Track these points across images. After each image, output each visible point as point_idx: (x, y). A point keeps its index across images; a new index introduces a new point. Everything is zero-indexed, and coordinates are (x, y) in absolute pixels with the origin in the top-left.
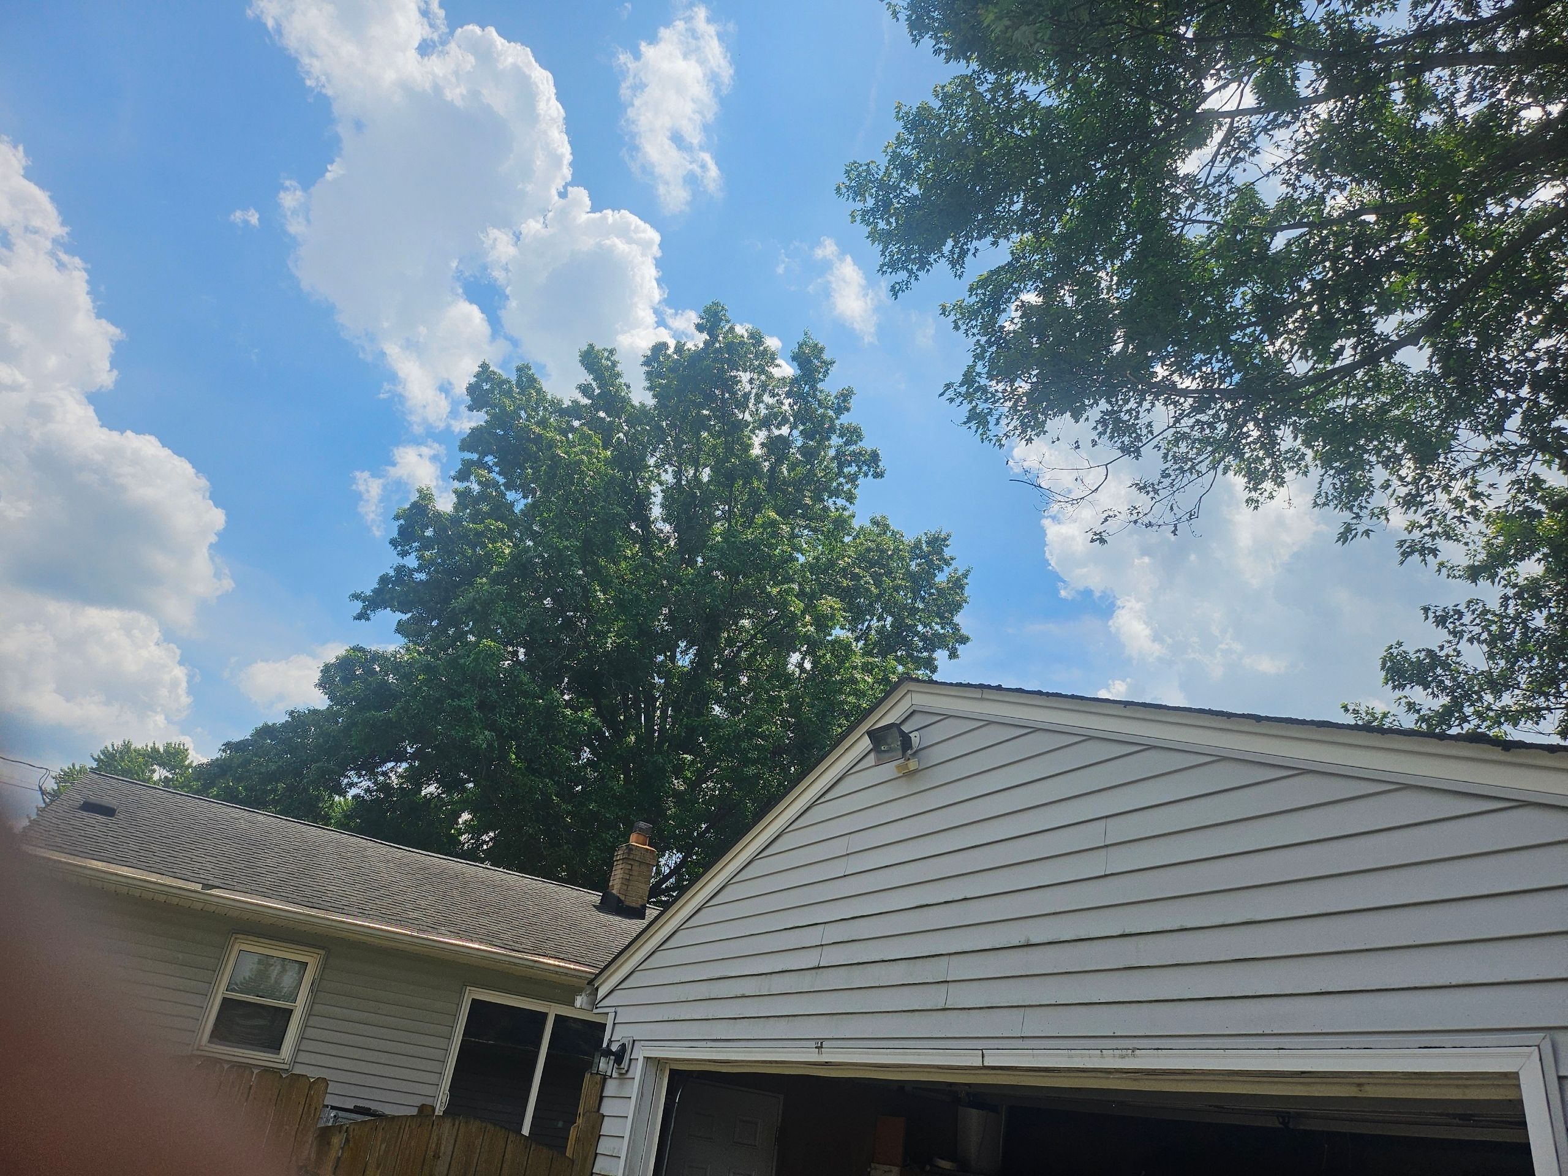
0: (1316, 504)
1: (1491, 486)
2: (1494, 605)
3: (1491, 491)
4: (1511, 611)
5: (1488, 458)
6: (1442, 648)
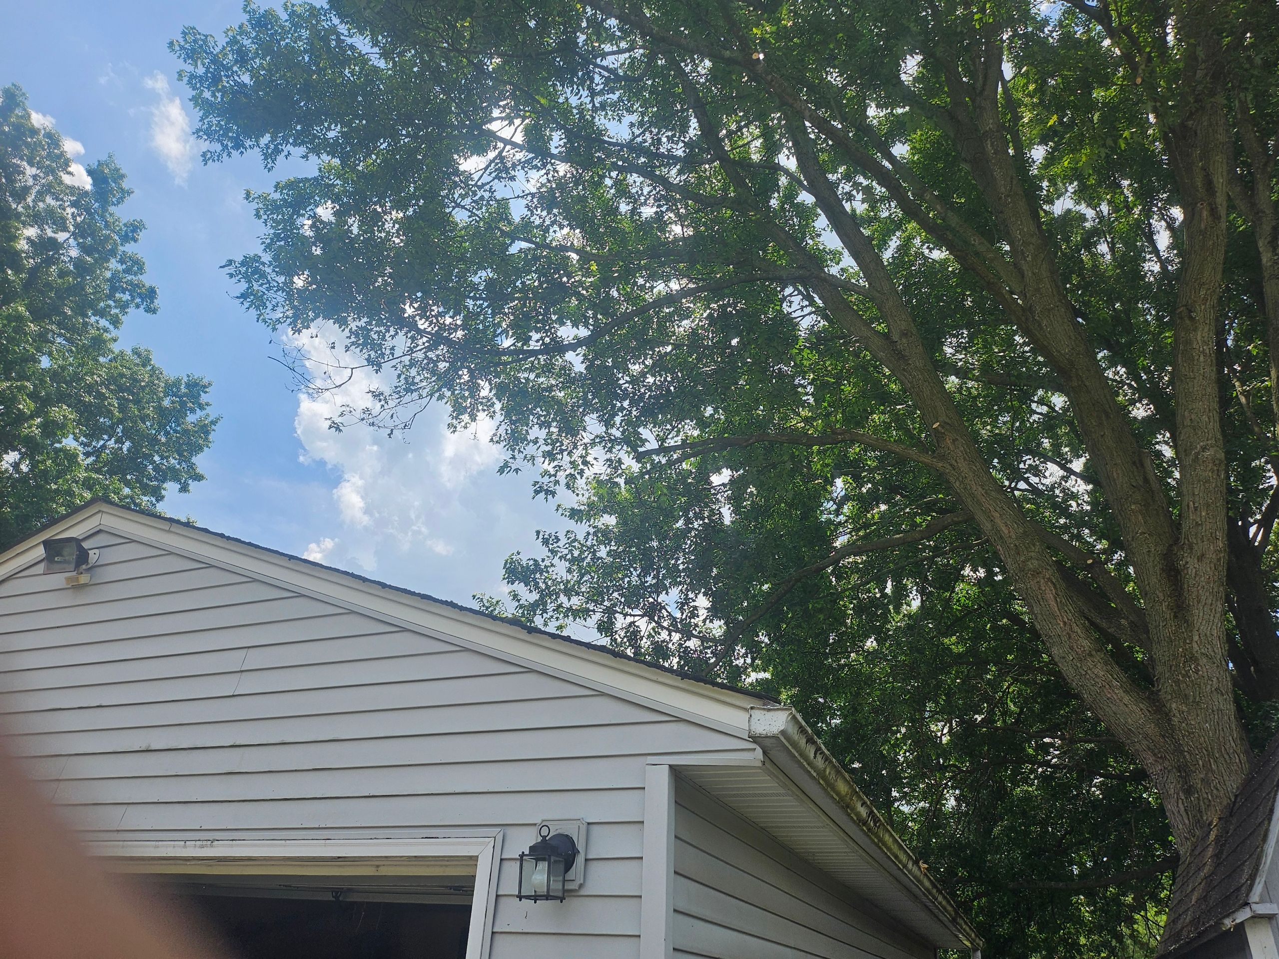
0: (492, 440)
1: (595, 459)
2: (581, 537)
3: (594, 462)
4: (589, 543)
5: (597, 440)
6: (543, 560)
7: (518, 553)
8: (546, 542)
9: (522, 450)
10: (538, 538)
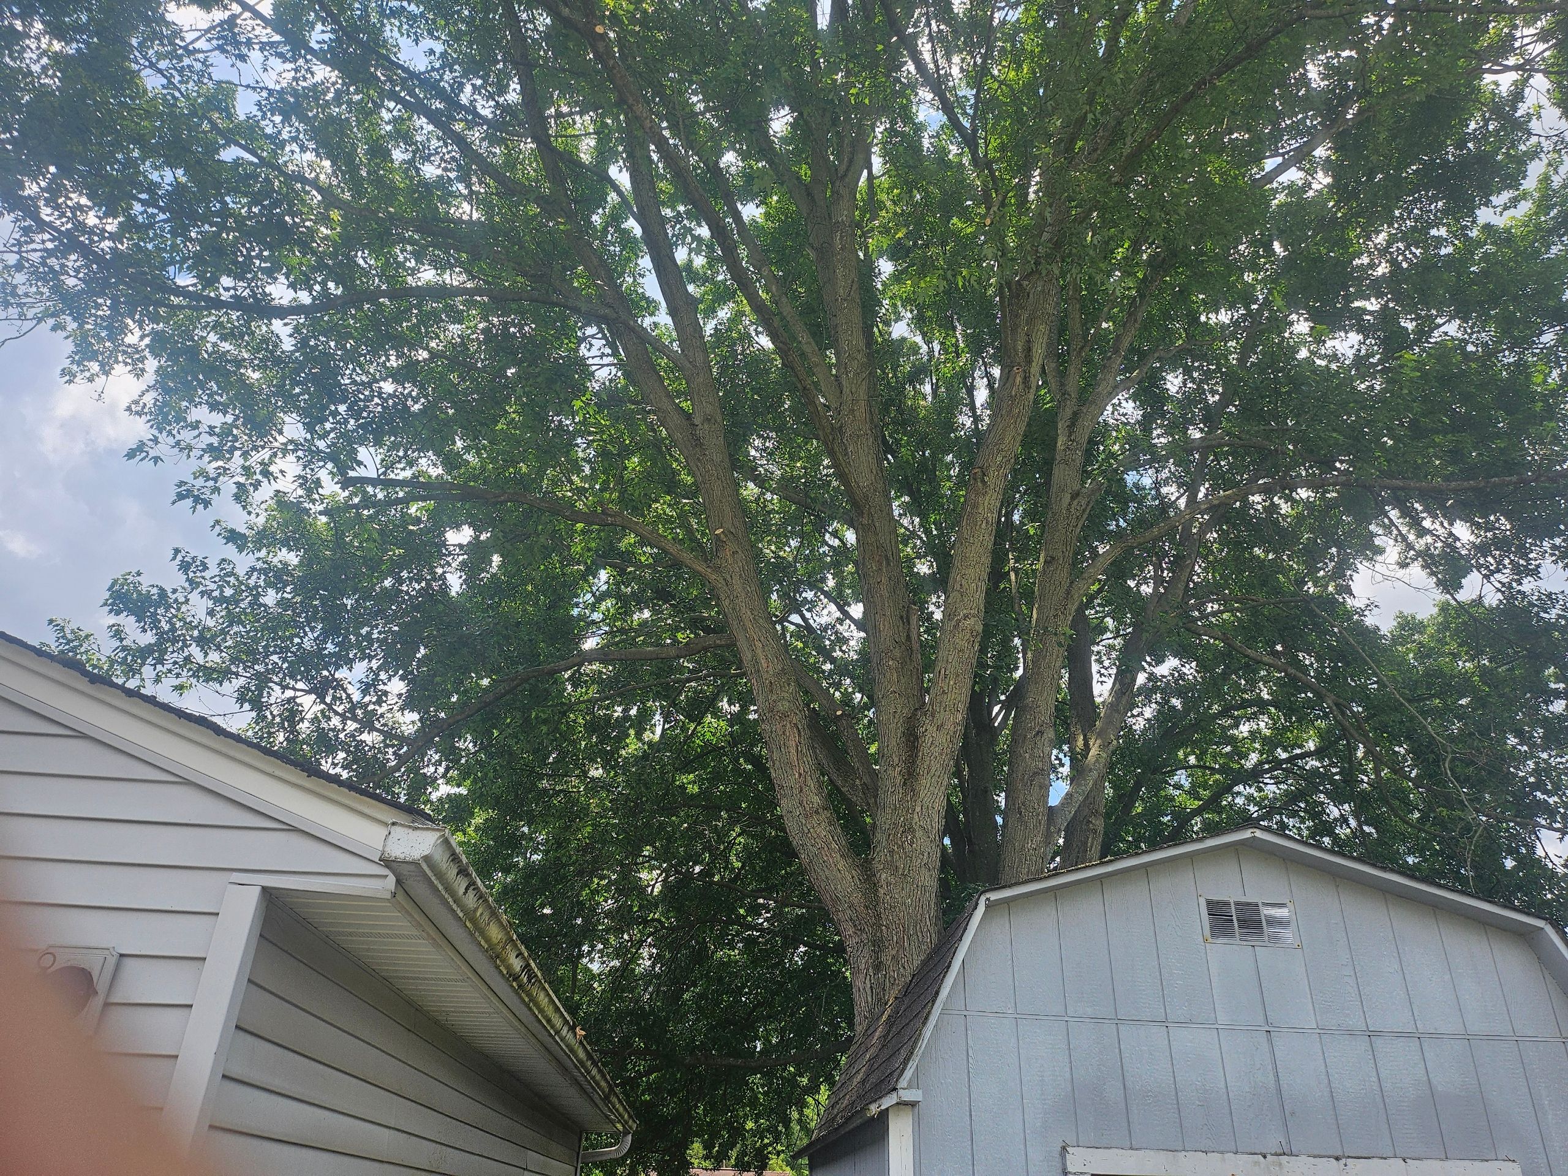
1: (282, 472)
3: (279, 475)
7: (139, 574)
8: (185, 567)
9: (175, 432)
10: (174, 559)
